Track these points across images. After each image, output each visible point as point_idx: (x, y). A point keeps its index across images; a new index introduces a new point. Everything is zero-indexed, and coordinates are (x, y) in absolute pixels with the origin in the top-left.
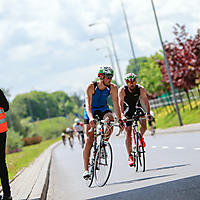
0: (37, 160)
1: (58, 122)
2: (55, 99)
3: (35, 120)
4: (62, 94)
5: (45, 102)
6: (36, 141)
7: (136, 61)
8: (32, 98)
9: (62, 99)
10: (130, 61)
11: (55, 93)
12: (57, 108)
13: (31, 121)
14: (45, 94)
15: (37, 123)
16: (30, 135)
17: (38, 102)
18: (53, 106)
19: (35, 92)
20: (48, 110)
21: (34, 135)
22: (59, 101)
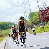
1: (8, 31)
2: (8, 24)
3: (2, 30)
4: (10, 23)
5: (5, 25)
7: (31, 13)
8: (1, 24)
9: (10, 24)
10: (30, 13)
11: (8, 22)
12: (8, 27)
14: (5, 23)
15: (2, 31)
17: (3, 25)
19: (2, 22)
20: (5, 27)
21: (1, 35)
22: (9, 24)
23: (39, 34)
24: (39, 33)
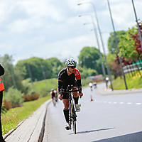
0: (34, 113)
1: (52, 83)
2: (50, 64)
3: (33, 81)
4: (56, 60)
5: (42, 66)
6: (34, 98)
8: (31, 63)
10: (111, 34)
11: (49, 59)
12: (52, 72)
13: (30, 82)
14: (42, 60)
15: (35, 83)
16: (29, 93)
17: (37, 66)
18: (49, 70)
19: (34, 58)
20: (44, 73)
21: (33, 93)
22: (53, 65)
23: (137, 90)
24: (137, 88)
